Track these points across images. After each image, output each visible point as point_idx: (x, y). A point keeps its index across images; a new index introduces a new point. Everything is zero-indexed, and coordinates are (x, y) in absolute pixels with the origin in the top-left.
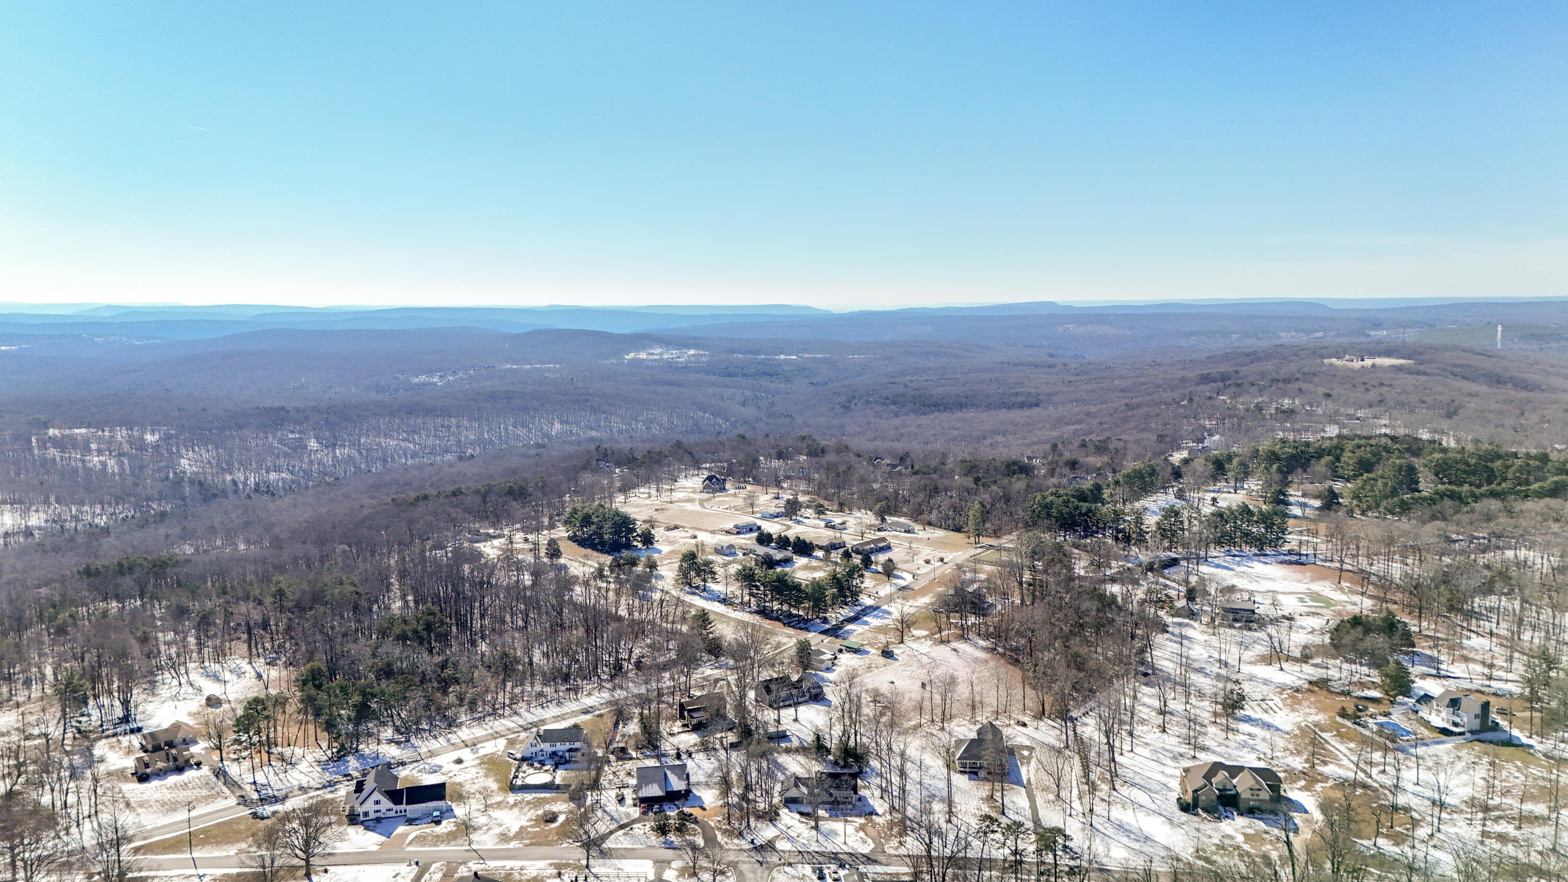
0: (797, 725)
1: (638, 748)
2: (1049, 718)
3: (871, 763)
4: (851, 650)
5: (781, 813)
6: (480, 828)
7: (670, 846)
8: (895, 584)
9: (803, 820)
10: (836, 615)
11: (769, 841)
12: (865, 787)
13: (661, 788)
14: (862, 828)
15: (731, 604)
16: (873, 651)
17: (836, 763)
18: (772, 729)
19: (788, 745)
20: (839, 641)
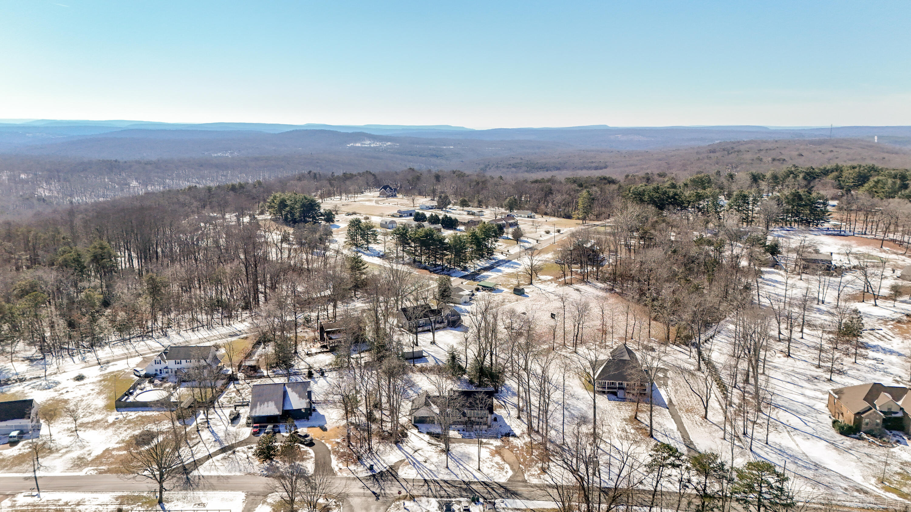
0: (434, 347)
1: (270, 367)
2: (674, 344)
3: (507, 382)
4: (485, 288)
5: (409, 434)
6: (57, 450)
7: (272, 472)
8: (523, 246)
9: (433, 441)
10: (474, 265)
11: (391, 467)
12: (500, 407)
13: (278, 408)
14: (498, 451)
15: (388, 259)
16: (506, 290)
17: (471, 382)
18: (406, 350)
19: (424, 364)
20: (476, 283)
